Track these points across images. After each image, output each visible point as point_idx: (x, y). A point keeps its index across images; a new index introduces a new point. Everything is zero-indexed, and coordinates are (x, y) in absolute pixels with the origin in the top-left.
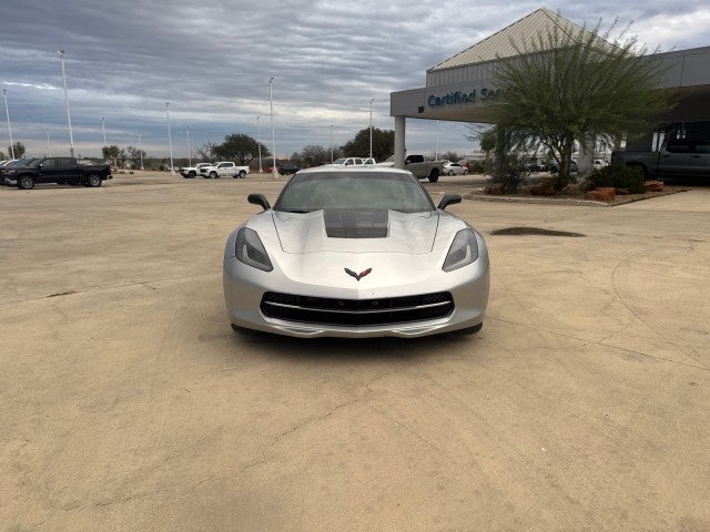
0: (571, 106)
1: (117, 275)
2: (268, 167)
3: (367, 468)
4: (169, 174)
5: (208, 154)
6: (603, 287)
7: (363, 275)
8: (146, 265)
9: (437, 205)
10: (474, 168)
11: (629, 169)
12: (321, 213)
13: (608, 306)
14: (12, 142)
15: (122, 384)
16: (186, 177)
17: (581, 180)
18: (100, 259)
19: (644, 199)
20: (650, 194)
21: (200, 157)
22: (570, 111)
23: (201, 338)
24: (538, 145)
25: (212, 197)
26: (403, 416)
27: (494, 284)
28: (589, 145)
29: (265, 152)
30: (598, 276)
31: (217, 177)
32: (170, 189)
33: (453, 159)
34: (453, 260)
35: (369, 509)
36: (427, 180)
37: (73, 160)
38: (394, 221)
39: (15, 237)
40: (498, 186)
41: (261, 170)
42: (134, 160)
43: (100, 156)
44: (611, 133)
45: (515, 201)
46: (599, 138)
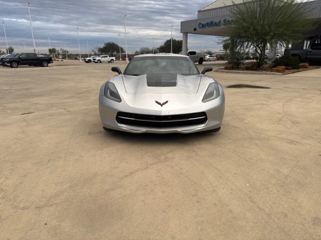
0: (267, 27)
1: (52, 105)
2: (124, 58)
3: (164, 192)
4: (79, 61)
5: (97, 52)
6: (278, 111)
7: (164, 104)
8: (66, 100)
9: (201, 72)
10: (220, 58)
11: (293, 58)
12: (145, 76)
13: (280, 120)
14: (8, 47)
15: (52, 153)
16: (87, 62)
17: (270, 62)
18: (45, 98)
19: (299, 71)
20: (302, 69)
21: (93, 53)
22: (266, 29)
23: (89, 133)
24: (250, 46)
25: (98, 71)
26: (181, 169)
27: (227, 109)
28: (274, 46)
29: (122, 51)
30: (276, 106)
31: (101, 62)
32: (79, 68)
33: (210, 54)
34: (207, 97)
35: (164, 211)
36: (197, 63)
37: (35, 54)
38: (180, 80)
39: (8, 88)
40: (231, 65)
41: (121, 59)
42: (63, 55)
43: (48, 53)
44: (285, 40)
45: (238, 73)
46: (279, 42)
